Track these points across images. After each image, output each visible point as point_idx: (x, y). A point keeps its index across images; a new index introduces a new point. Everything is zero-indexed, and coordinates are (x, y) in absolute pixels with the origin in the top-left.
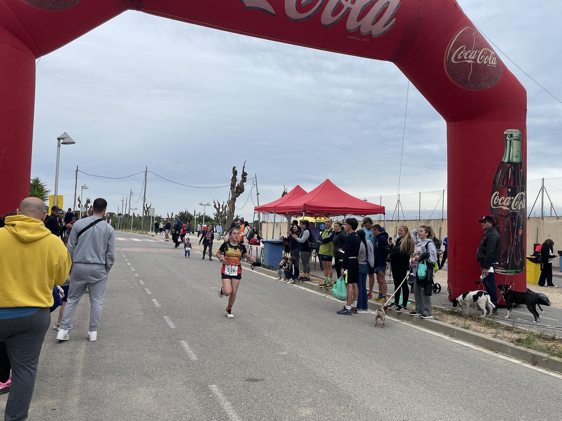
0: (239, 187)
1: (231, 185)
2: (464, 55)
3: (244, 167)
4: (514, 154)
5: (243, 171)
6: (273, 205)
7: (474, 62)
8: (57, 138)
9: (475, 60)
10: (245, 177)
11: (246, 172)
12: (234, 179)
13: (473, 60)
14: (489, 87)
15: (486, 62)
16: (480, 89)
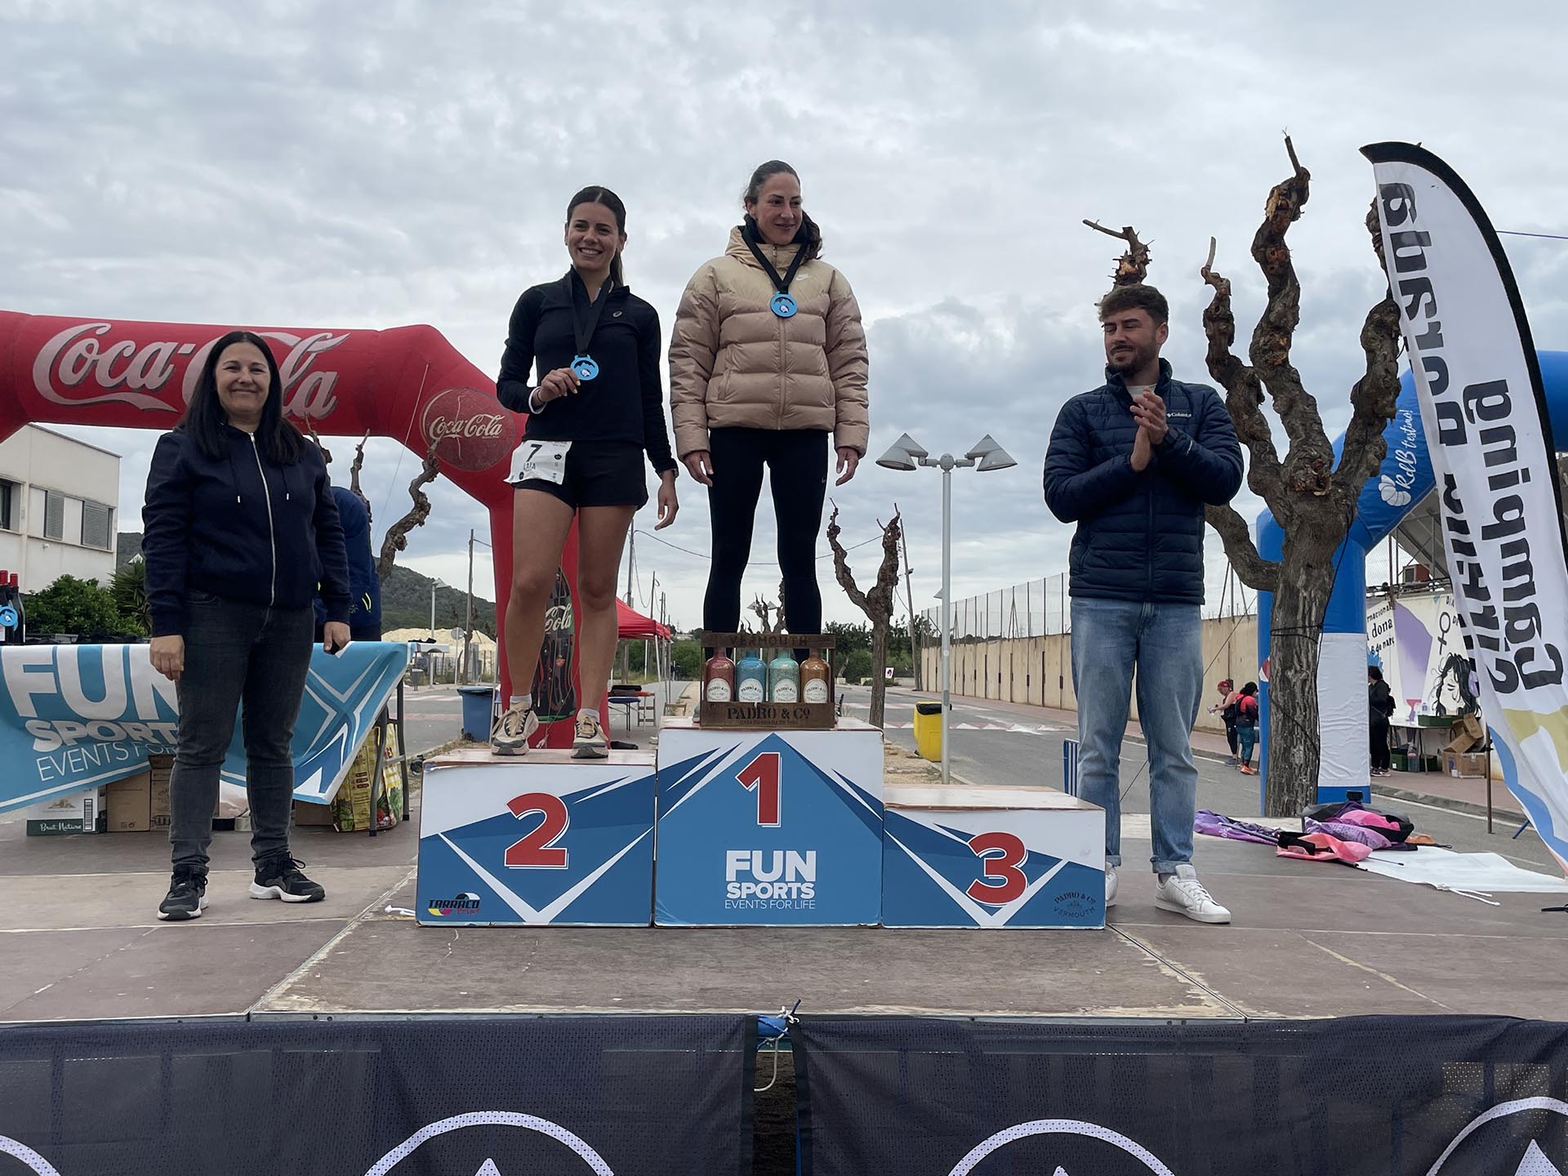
7: (461, 436)
9: (462, 433)
14: (491, 465)
15: (480, 433)
16: (479, 469)
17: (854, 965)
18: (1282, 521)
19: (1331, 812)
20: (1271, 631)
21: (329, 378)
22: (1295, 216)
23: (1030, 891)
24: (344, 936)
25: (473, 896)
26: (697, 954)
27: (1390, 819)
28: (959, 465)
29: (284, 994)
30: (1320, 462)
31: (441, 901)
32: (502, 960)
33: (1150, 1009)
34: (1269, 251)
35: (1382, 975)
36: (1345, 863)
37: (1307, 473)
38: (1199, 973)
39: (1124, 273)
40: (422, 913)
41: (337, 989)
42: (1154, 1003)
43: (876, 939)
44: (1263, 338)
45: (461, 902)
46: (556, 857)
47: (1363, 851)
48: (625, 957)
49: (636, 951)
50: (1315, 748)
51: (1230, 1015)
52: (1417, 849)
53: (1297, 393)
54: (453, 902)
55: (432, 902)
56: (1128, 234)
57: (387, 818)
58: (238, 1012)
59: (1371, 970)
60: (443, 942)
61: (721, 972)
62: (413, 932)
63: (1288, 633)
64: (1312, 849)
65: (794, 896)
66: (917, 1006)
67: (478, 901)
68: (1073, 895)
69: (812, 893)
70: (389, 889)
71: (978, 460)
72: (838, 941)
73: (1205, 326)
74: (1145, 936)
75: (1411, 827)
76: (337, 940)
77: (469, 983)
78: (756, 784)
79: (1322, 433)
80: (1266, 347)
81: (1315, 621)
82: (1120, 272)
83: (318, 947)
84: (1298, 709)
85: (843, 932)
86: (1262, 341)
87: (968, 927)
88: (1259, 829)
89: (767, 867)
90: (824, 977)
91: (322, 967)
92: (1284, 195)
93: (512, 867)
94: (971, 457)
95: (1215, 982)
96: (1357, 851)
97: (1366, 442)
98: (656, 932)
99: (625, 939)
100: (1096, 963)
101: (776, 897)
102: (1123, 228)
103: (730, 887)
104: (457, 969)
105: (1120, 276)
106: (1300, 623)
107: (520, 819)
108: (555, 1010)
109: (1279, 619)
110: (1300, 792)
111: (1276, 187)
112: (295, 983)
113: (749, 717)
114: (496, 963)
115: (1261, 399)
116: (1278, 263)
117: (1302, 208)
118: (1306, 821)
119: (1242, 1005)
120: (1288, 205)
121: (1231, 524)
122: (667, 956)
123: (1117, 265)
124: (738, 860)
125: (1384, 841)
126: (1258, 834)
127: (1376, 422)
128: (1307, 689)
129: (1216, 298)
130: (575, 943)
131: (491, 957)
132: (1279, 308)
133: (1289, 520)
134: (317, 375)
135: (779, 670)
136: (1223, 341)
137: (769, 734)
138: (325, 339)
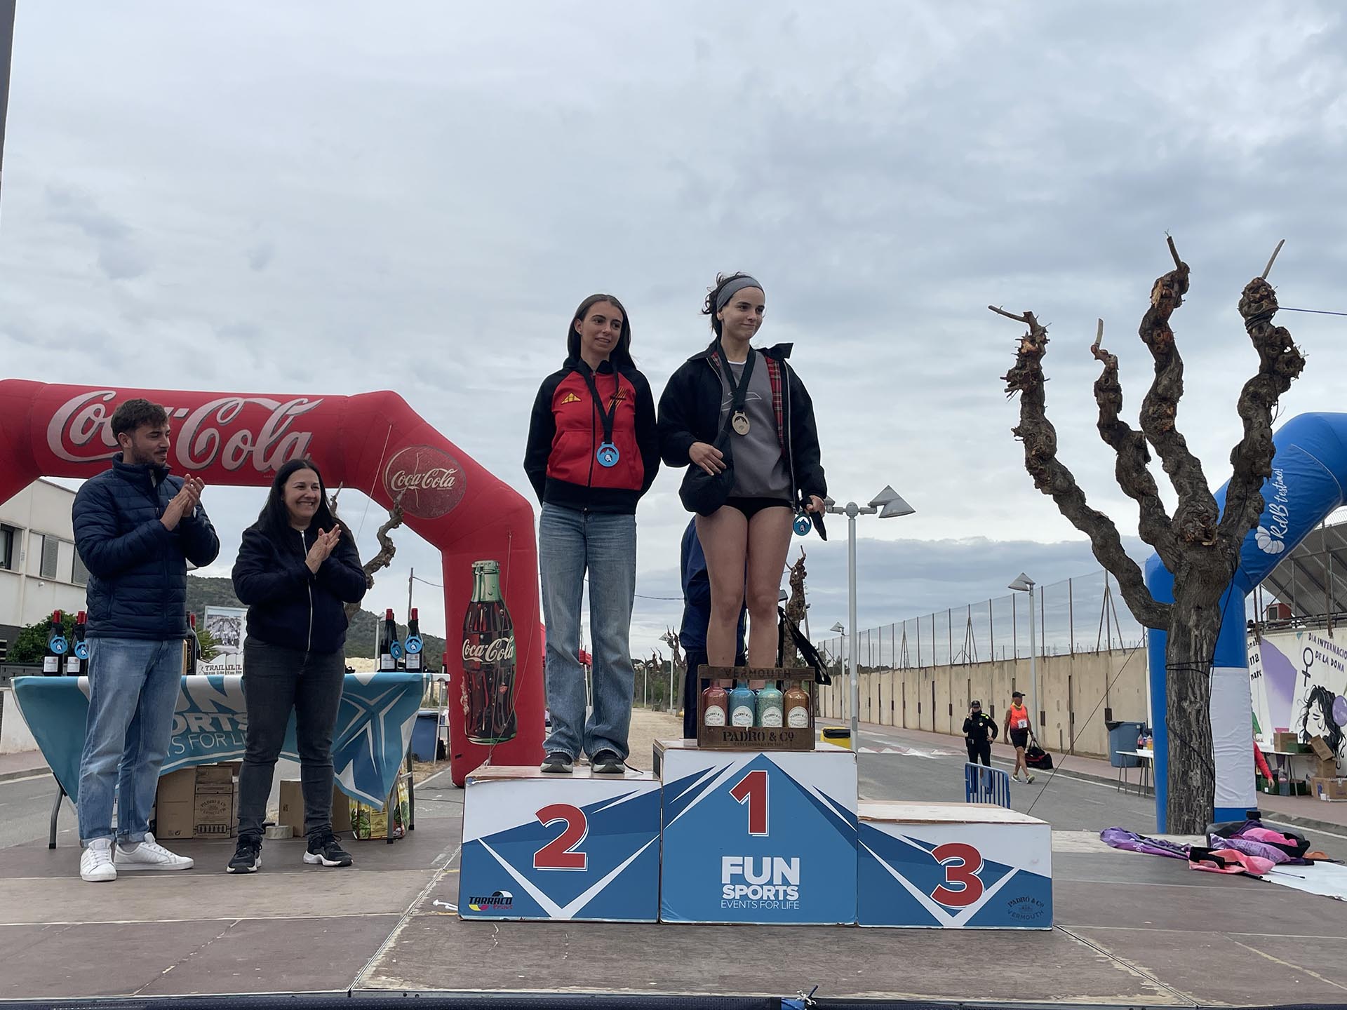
2: (404, 481)
4: (486, 591)
14: (444, 514)
15: (436, 484)
17: (844, 958)
18: (1171, 566)
19: (1234, 830)
20: (1166, 666)
21: (305, 437)
22: (1178, 303)
23: (987, 895)
24: (402, 928)
25: (506, 894)
26: (707, 947)
27: (1288, 836)
28: (863, 512)
29: (372, 975)
30: (1207, 516)
31: (480, 898)
32: (541, 949)
33: (1114, 998)
34: (1155, 334)
35: (1308, 972)
36: (1253, 876)
37: (1196, 526)
38: (1147, 969)
39: (1026, 351)
40: (463, 909)
41: (415, 971)
42: (1115, 993)
43: (857, 937)
44: (1152, 408)
45: (497, 898)
46: (576, 860)
47: (1266, 865)
48: (645, 948)
49: (653, 944)
50: (1211, 773)
51: (1183, 1003)
52: (1313, 864)
53: (1184, 455)
54: (489, 899)
55: (472, 898)
56: (1028, 317)
57: (399, 829)
58: (341, 989)
59: (1296, 967)
60: (488, 934)
61: (732, 962)
62: (458, 925)
63: (1182, 668)
64: (1222, 863)
65: (781, 898)
66: (910, 992)
67: (511, 898)
68: (1024, 899)
69: (796, 896)
70: (422, 890)
71: (880, 508)
72: (824, 938)
73: (1096, 395)
74: (1092, 937)
75: (1307, 844)
76: (398, 931)
77: (523, 969)
78: (747, 798)
79: (1207, 490)
80: (1156, 416)
81: (1207, 655)
82: (1022, 351)
83: (384, 938)
84: (1194, 737)
85: (827, 930)
86: (1151, 411)
87: (932, 927)
88: (1169, 845)
89: (758, 871)
90: (822, 968)
91: (392, 953)
92: (1167, 286)
93: (540, 868)
94: (873, 506)
95: (1163, 975)
96: (1261, 866)
97: (1245, 498)
98: (665, 928)
99: (641, 933)
100: (1056, 959)
101: (765, 898)
102: (1024, 313)
103: (725, 889)
104: (508, 957)
105: (1023, 354)
106: (1193, 659)
107: (546, 826)
108: (604, 991)
109: (1174, 655)
110: (1198, 812)
111: (1161, 279)
112: (378, 966)
113: (742, 740)
114: (538, 952)
115: (1147, 458)
116: (1163, 343)
117: (1183, 297)
118: (1212, 838)
119: (1191, 995)
120: (1171, 294)
121: (1127, 570)
122: (681, 949)
123: (1019, 344)
124: (732, 865)
125: (1283, 856)
126: (1168, 848)
127: (1254, 481)
128: (1201, 719)
129: (1105, 371)
130: (599, 936)
131: (533, 947)
132: (1165, 382)
133: (1178, 567)
134: (294, 435)
135: (767, 699)
136: (1113, 409)
137: (757, 754)
138: (301, 403)
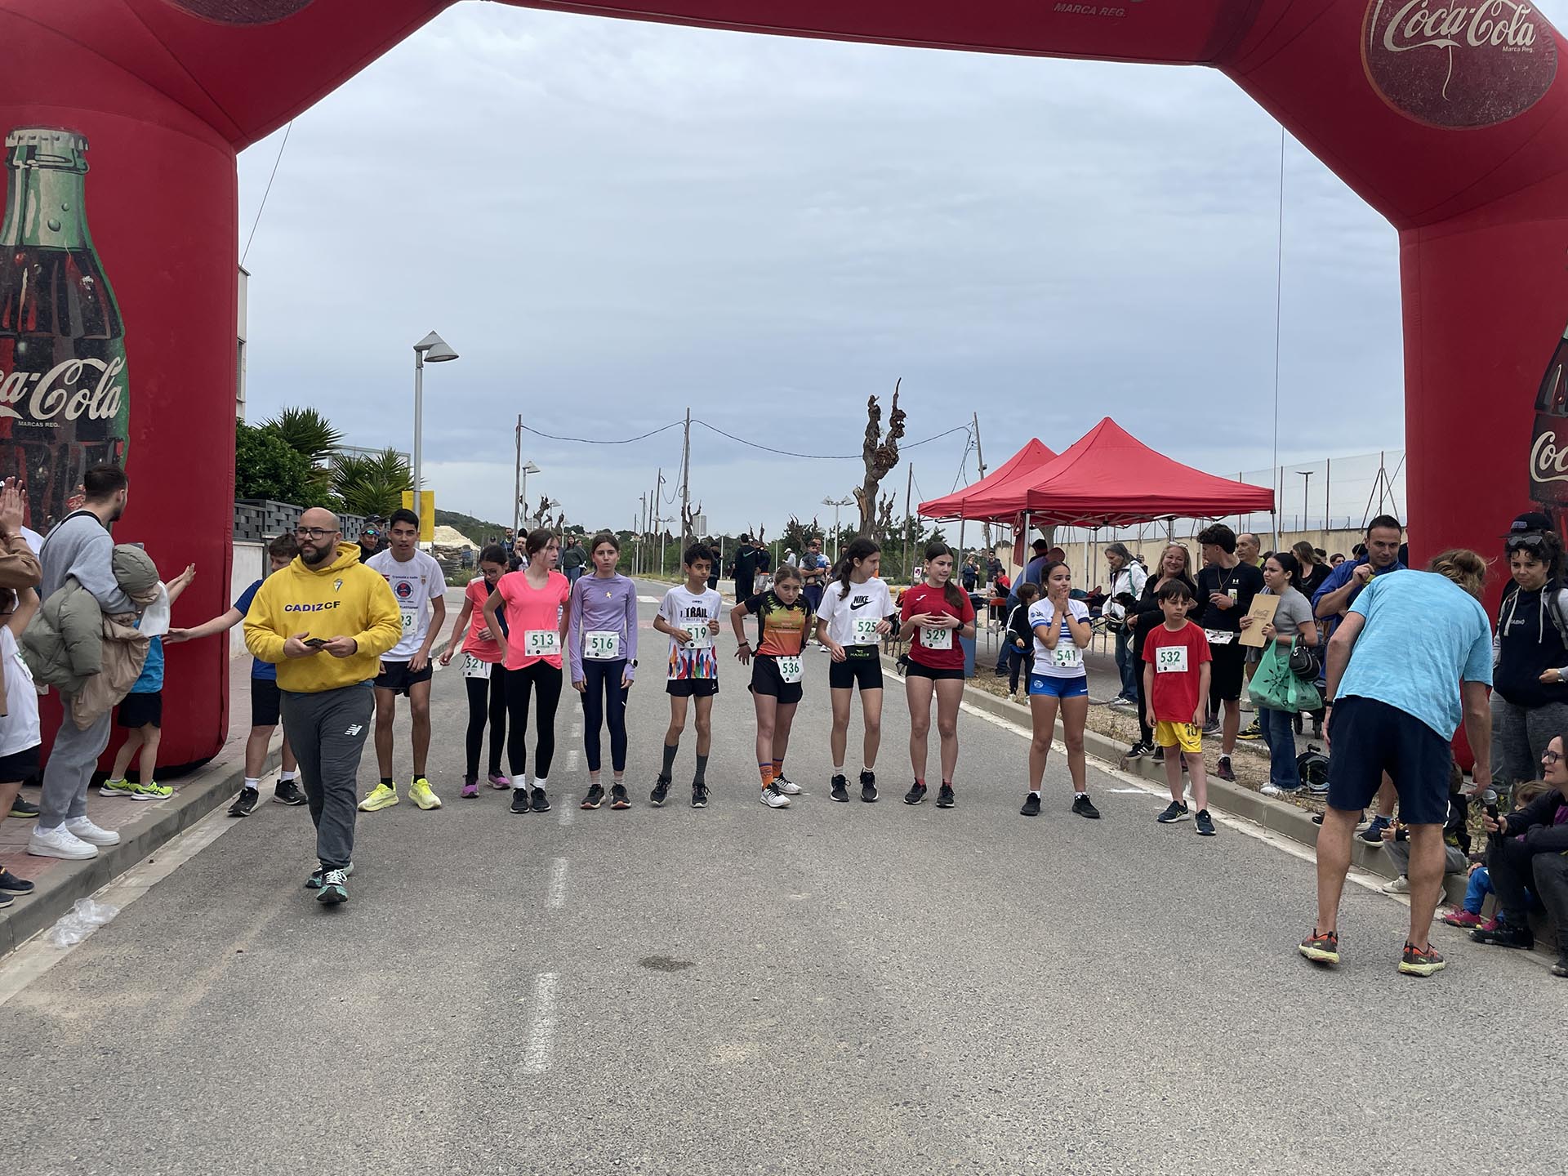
0: (882, 452)
1: (866, 447)
2: (1425, 25)
3: (896, 396)
5: (895, 408)
6: (959, 499)
7: (1456, 44)
8: (415, 348)
9: (1461, 36)
10: (899, 422)
11: (901, 411)
12: (873, 430)
13: (1453, 37)
14: (1514, 113)
15: (1498, 38)
16: (1483, 123)
